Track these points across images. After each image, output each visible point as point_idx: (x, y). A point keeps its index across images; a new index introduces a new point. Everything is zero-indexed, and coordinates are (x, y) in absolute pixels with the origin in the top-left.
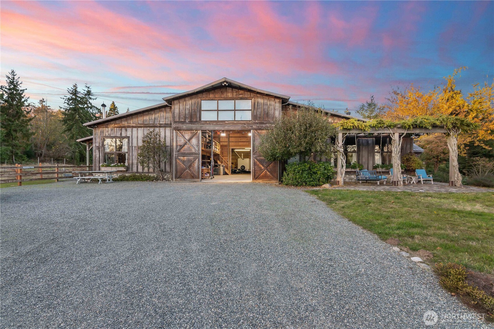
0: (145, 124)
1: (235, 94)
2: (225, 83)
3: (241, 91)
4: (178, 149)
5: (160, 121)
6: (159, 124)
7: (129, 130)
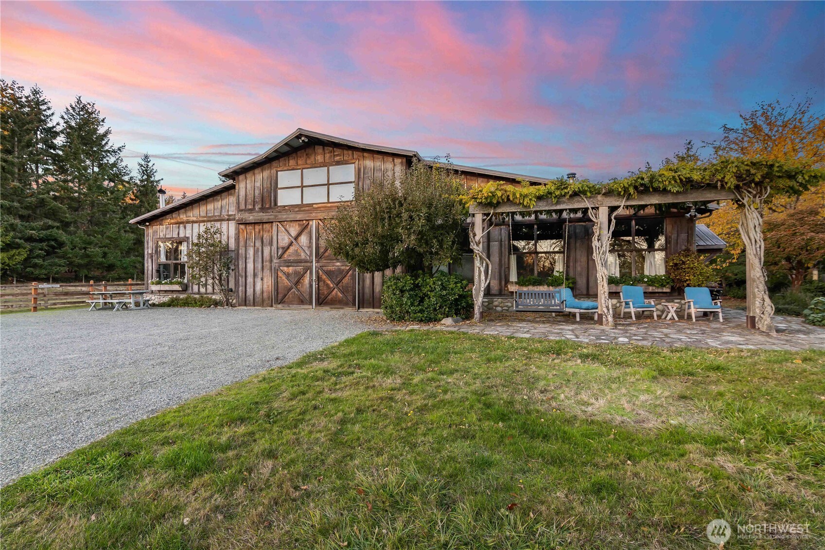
0: (209, 217)
1: (327, 156)
2: (303, 138)
3: (338, 150)
4: (279, 254)
5: (228, 211)
6: (228, 215)
7: (189, 226)
